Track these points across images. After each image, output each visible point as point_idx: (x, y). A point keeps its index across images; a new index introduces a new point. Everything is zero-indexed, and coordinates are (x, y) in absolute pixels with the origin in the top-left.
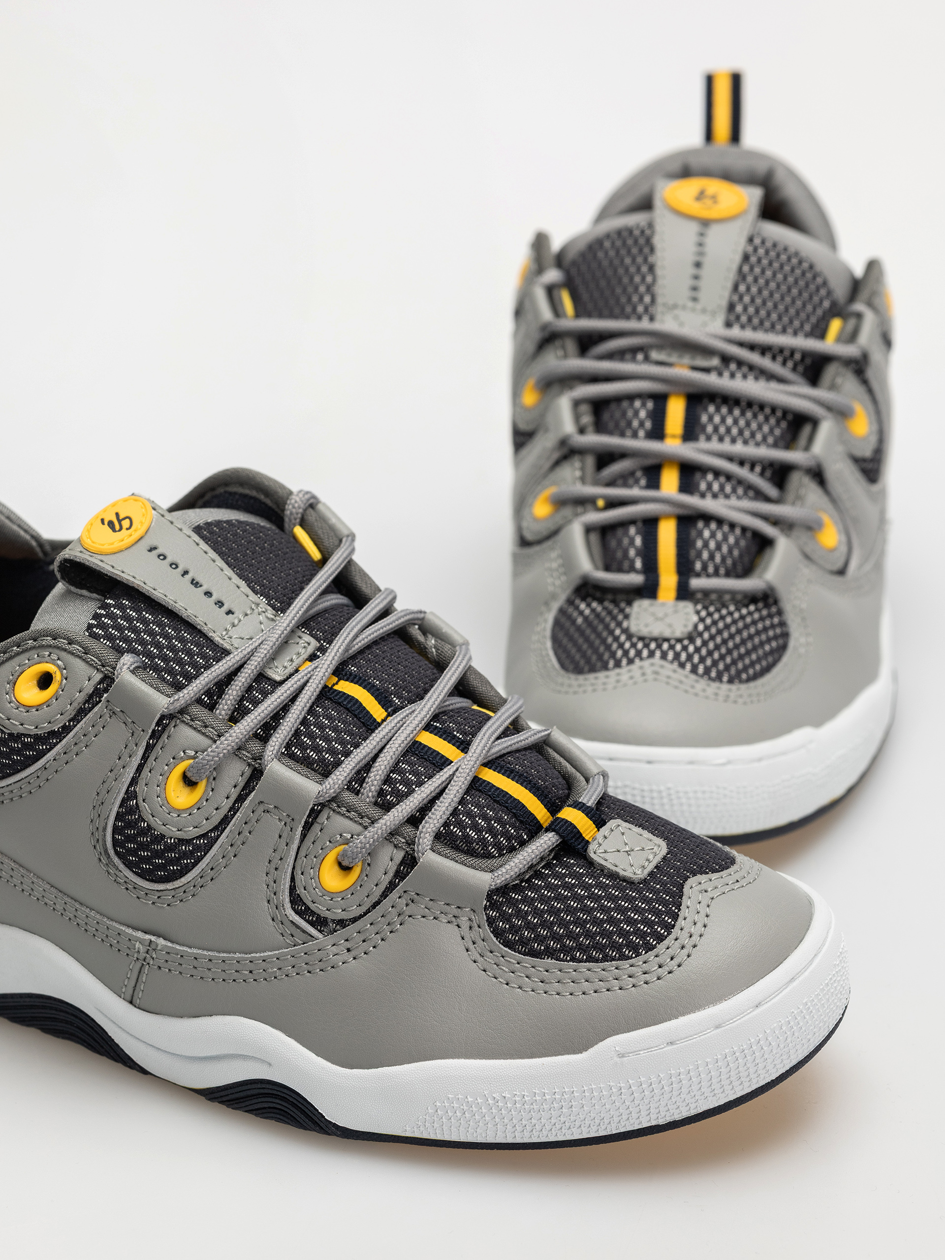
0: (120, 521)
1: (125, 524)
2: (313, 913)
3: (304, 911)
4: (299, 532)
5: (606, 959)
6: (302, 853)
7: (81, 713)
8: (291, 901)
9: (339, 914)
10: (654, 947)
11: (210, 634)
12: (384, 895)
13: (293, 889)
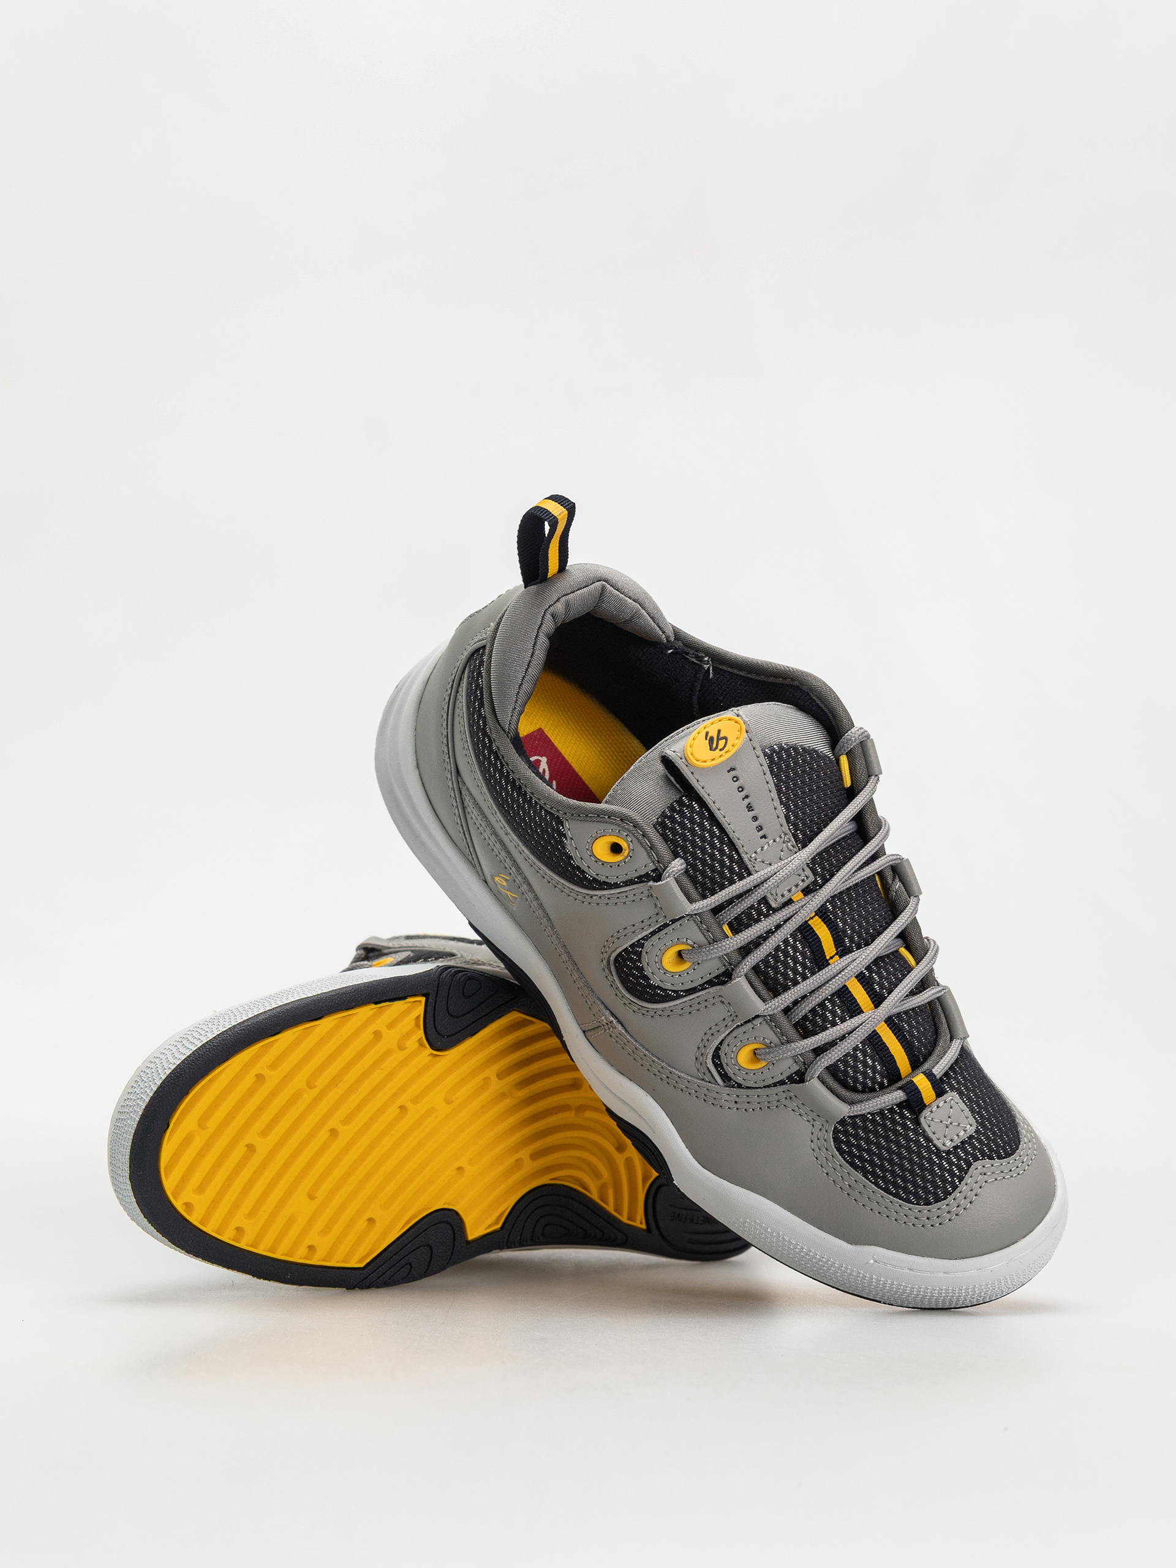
0: (719, 739)
1: (722, 743)
2: (722, 1068)
3: (718, 1066)
4: (844, 761)
5: (897, 1195)
6: (734, 1034)
7: (630, 882)
8: (713, 1055)
9: (740, 1080)
10: (930, 1204)
11: (743, 855)
12: (775, 1085)
13: (718, 1049)
